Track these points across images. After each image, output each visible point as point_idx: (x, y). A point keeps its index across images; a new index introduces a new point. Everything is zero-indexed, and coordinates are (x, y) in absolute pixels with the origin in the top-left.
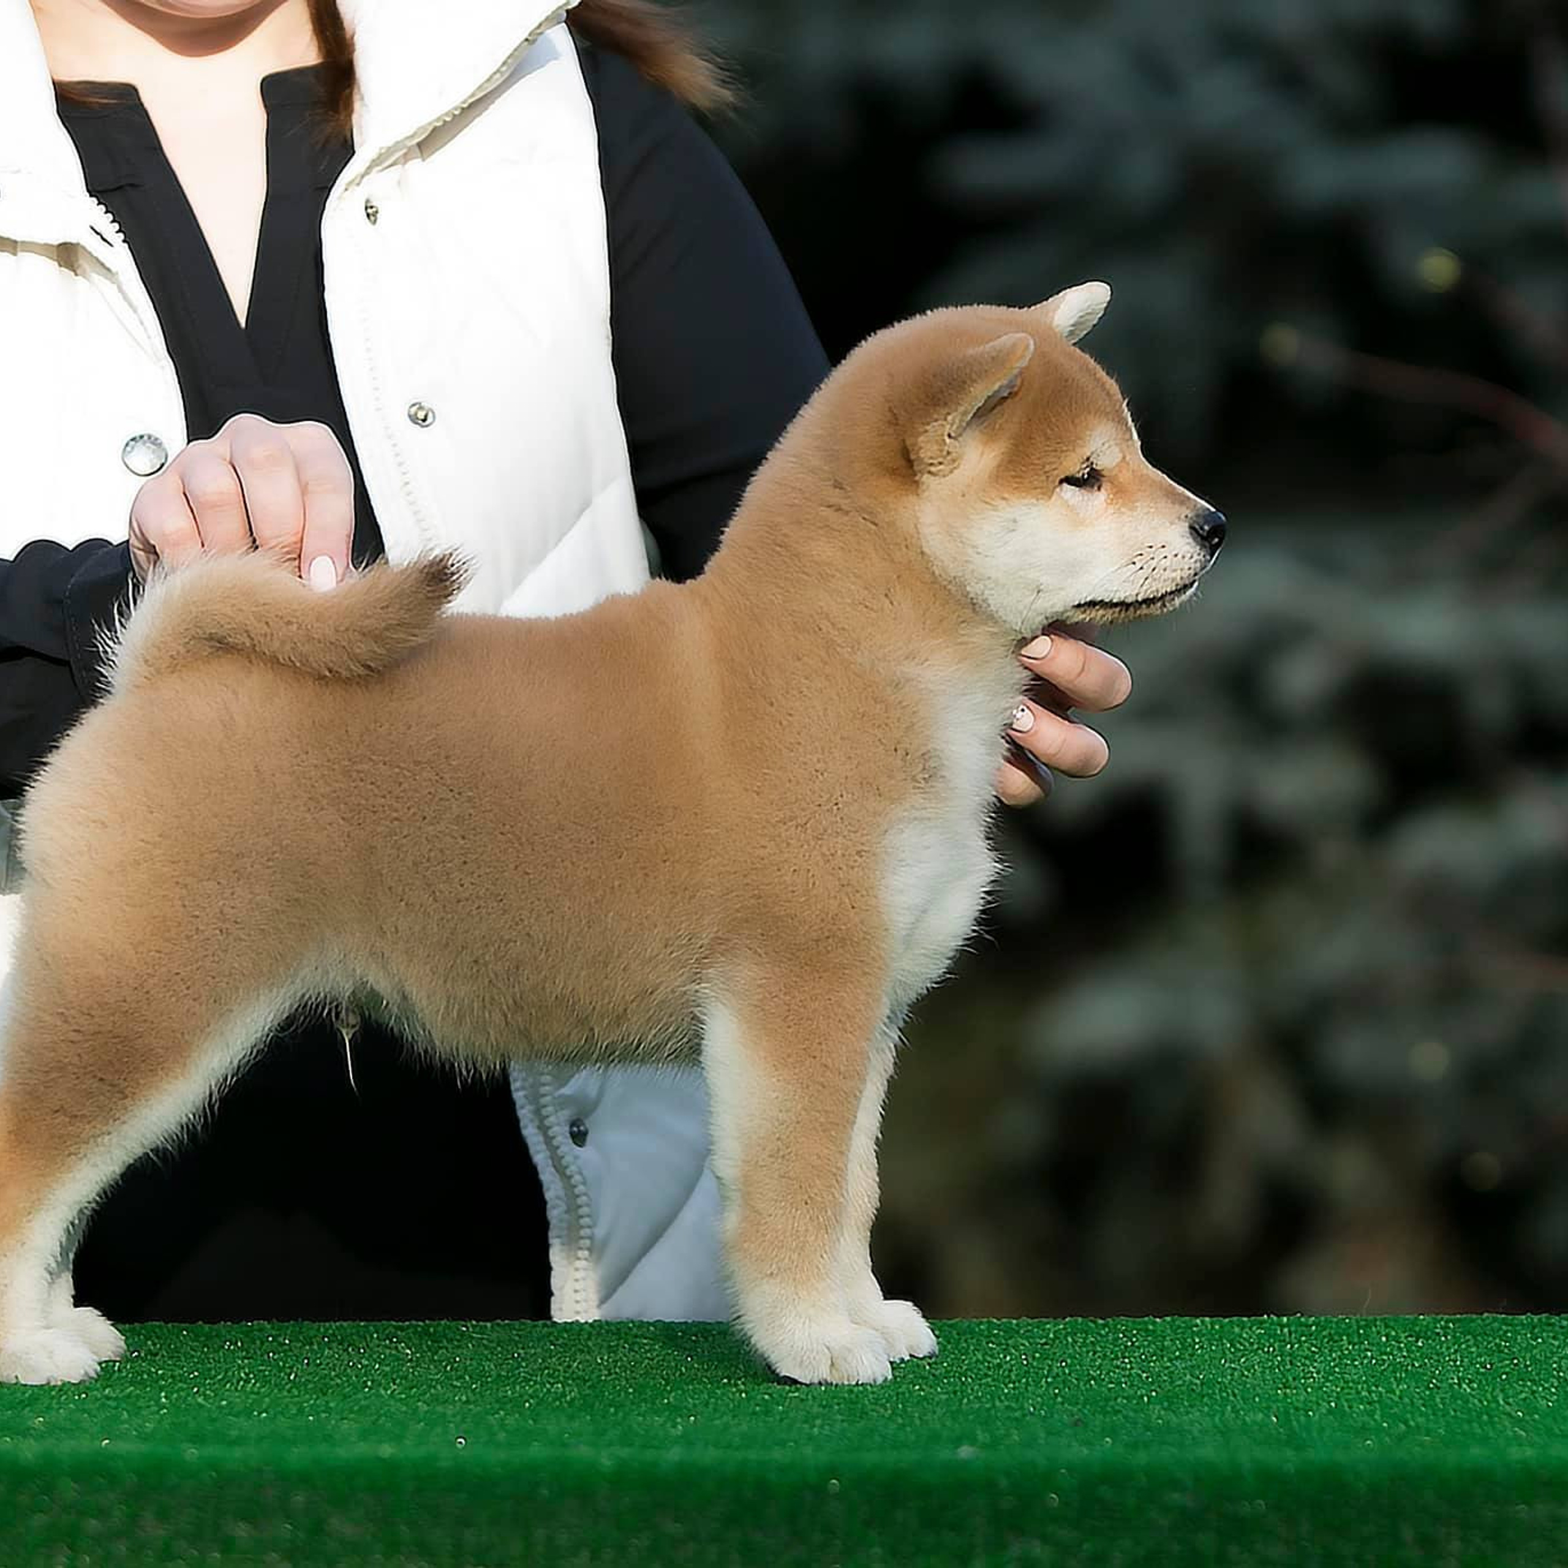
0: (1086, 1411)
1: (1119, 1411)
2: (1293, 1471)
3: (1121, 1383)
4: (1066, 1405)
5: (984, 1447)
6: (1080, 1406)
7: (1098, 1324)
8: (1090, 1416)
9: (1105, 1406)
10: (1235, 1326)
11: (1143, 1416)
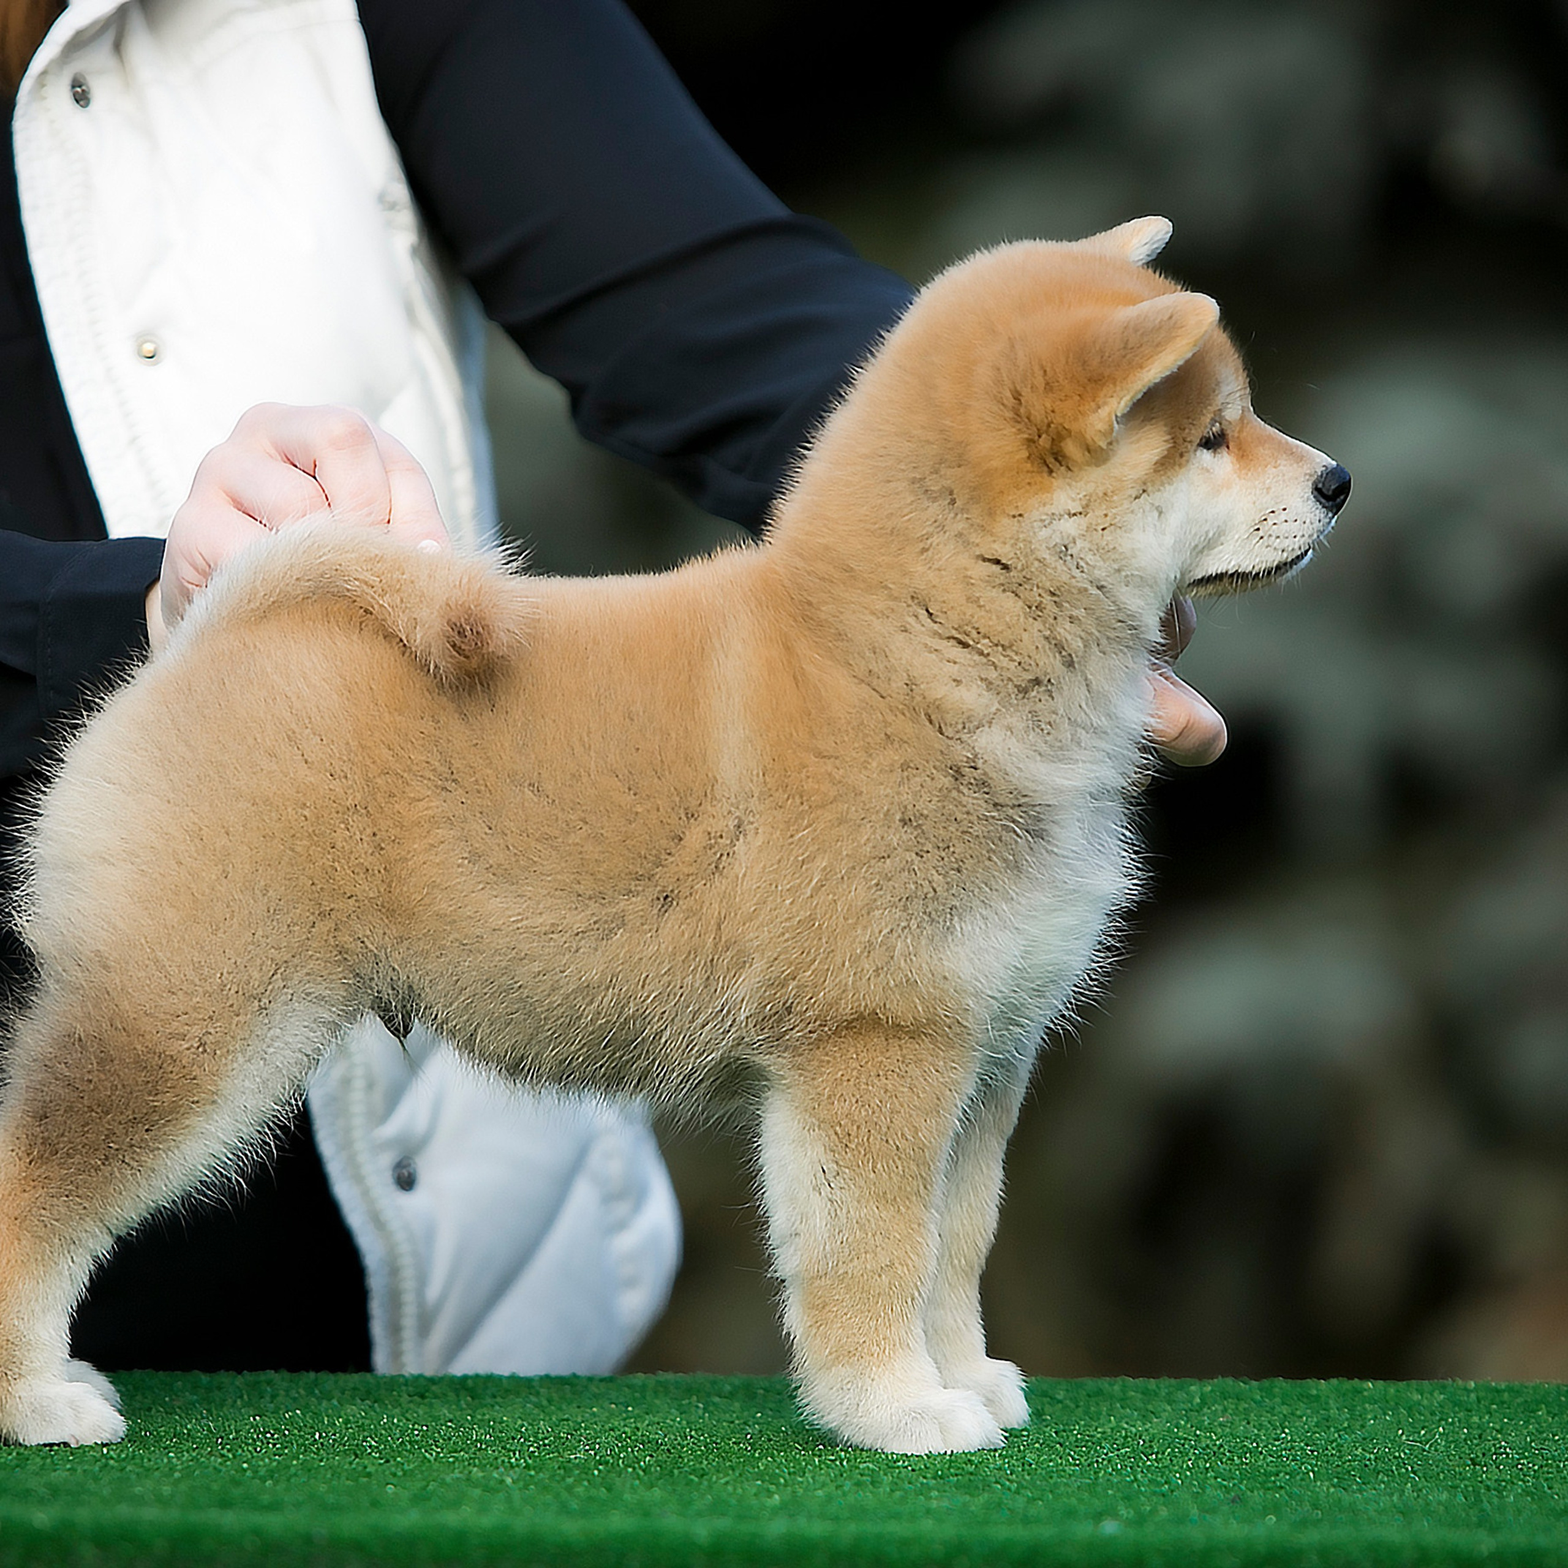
0: (1243, 1487)
1: (1281, 1487)
2: (1486, 1553)
3: (1282, 1456)
4: (1219, 1480)
5: (1128, 1523)
6: (1236, 1481)
7: (1252, 1388)
8: (1249, 1493)
9: (1265, 1482)
10: (1413, 1392)
11: (1309, 1493)
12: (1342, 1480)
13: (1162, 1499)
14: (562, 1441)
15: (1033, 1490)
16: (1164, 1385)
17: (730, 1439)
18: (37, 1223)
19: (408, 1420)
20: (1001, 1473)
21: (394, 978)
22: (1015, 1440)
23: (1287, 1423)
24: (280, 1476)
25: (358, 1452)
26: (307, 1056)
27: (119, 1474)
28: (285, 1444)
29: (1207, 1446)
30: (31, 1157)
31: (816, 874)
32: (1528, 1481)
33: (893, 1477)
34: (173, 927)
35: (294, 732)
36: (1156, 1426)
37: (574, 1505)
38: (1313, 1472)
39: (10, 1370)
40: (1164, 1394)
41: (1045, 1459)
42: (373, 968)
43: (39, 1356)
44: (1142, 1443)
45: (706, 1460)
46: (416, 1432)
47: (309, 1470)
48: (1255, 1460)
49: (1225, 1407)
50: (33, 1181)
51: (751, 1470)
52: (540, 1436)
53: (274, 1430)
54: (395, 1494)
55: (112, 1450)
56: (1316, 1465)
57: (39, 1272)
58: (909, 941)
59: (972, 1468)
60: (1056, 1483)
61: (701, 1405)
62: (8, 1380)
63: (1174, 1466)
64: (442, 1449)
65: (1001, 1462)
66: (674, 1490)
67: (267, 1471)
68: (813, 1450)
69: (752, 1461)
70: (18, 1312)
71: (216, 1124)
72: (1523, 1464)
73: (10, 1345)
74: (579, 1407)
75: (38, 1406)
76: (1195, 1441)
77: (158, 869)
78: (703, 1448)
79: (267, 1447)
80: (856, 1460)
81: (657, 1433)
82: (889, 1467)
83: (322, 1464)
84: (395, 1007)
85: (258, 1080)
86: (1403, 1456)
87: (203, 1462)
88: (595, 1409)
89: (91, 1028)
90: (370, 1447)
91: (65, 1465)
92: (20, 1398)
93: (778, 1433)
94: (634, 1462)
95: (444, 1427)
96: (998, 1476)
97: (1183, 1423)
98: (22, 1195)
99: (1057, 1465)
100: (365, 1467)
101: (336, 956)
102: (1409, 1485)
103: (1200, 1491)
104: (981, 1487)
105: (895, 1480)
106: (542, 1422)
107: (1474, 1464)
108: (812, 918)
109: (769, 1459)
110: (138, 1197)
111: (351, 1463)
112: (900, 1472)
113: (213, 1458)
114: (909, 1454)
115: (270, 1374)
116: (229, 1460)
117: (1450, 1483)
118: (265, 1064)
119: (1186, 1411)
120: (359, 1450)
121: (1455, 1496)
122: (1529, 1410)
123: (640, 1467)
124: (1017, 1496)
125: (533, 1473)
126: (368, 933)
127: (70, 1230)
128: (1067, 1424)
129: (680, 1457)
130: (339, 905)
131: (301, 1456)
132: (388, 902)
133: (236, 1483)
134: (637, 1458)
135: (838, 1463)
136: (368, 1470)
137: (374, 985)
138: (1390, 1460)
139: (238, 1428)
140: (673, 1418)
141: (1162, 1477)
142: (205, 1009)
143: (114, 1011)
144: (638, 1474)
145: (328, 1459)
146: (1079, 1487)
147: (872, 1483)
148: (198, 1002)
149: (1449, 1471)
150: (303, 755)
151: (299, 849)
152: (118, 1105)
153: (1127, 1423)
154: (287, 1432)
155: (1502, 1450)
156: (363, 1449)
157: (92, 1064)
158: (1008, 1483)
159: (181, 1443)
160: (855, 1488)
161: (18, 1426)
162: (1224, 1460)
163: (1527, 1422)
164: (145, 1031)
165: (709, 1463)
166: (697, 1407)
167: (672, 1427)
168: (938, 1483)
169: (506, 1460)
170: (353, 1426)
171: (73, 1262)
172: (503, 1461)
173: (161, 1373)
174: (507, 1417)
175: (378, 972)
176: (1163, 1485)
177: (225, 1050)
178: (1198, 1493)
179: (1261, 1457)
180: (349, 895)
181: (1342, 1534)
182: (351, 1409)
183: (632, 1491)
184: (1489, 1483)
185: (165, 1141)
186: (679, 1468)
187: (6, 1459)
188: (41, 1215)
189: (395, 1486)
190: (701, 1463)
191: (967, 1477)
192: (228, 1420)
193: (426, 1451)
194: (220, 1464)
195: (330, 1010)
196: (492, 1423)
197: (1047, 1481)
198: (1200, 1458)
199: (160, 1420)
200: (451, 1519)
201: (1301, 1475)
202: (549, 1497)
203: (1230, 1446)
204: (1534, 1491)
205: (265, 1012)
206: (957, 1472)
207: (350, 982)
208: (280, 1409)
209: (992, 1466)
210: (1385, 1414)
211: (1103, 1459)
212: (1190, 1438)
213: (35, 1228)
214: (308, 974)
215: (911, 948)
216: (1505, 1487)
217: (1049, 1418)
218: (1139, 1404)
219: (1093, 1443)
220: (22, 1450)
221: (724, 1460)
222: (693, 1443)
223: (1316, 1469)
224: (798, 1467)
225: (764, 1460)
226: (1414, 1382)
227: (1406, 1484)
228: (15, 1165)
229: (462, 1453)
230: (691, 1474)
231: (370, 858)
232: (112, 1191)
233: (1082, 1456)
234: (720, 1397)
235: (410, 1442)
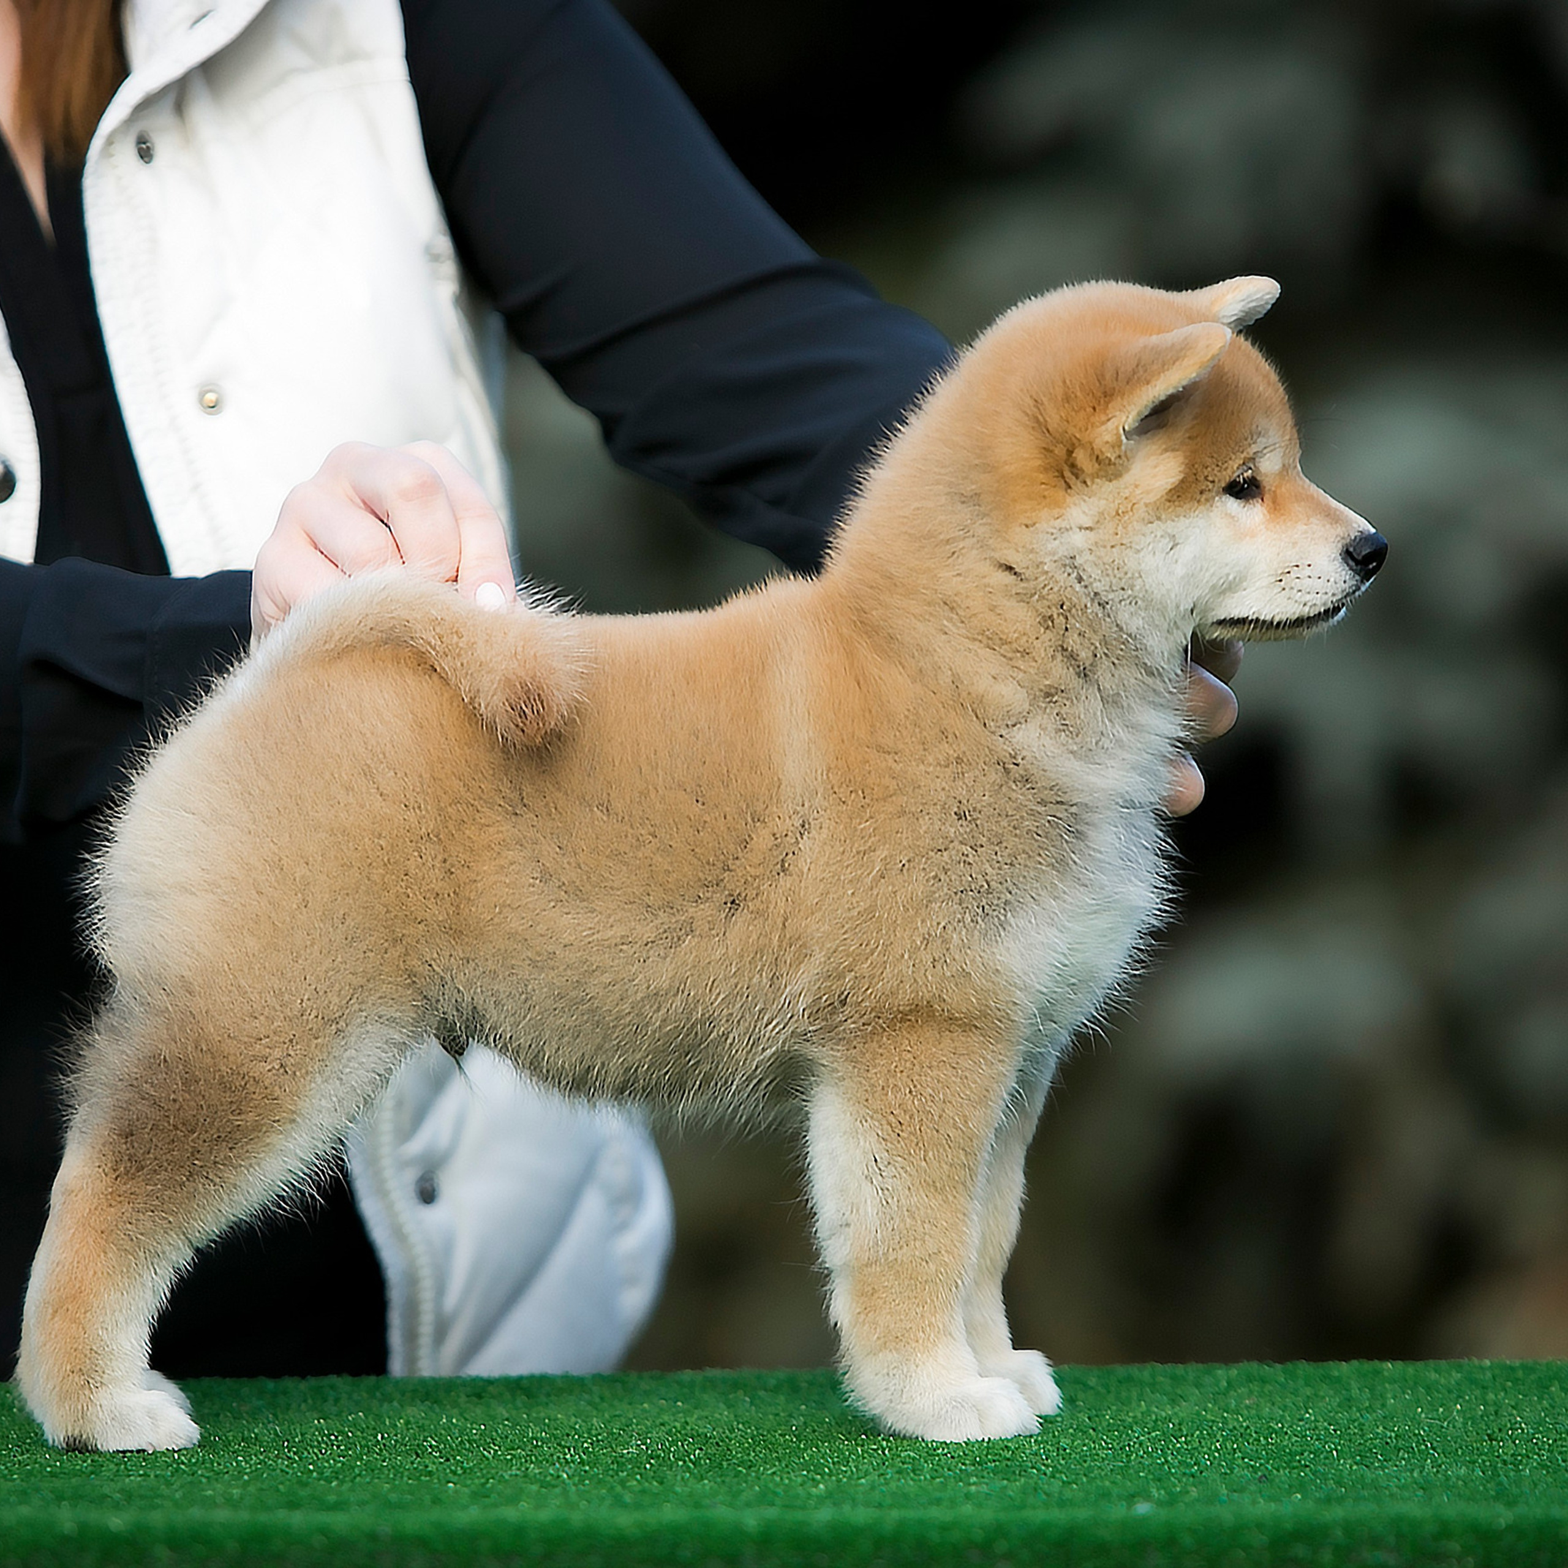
0: (1269, 1467)
1: (1306, 1466)
2: (1504, 1526)
3: (1306, 1436)
4: (1246, 1460)
5: (1160, 1503)
6: (1262, 1461)
7: (1276, 1372)
8: (1275, 1472)
9: (1290, 1461)
10: (1430, 1371)
11: (1333, 1471)
12: (1364, 1457)
13: (1191, 1479)
14: (615, 1436)
15: (1068, 1474)
16: (1191, 1370)
17: (776, 1431)
18: (123, 1236)
19: (466, 1419)
20: (1038, 1458)
21: (459, 1000)
22: (1050, 1426)
23: (1311, 1404)
24: (345, 1477)
25: (419, 1452)
26: (379, 1075)
27: (189, 1479)
28: (349, 1446)
29: (1235, 1428)
30: (117, 1174)
31: (876, 864)
32: (1543, 1455)
33: (932, 1464)
34: (254, 955)
35: (369, 767)
36: (1184, 1410)
37: (628, 1498)
38: (1337, 1451)
39: (93, 1378)
40: (1191, 1378)
41: (1078, 1444)
42: (439, 989)
43: (120, 1365)
44: (1171, 1426)
45: (754, 1451)
46: (474, 1431)
47: (373, 1471)
48: (1281, 1441)
49: (1250, 1390)
50: (120, 1196)
51: (797, 1461)
52: (594, 1432)
53: (338, 1432)
54: (456, 1492)
55: (183, 1455)
56: (1339, 1444)
57: (124, 1284)
58: (963, 933)
59: (1009, 1455)
60: (1090, 1466)
61: (747, 1399)
62: (90, 1388)
63: (1203, 1447)
64: (500, 1447)
65: (1037, 1447)
66: (723, 1482)
67: (332, 1472)
68: (855, 1440)
69: (797, 1452)
70: (104, 1322)
71: (294, 1142)
72: (1538, 1439)
73: (94, 1354)
74: (630, 1404)
75: (117, 1414)
76: (1222, 1423)
77: (239, 899)
78: (750, 1440)
79: (332, 1449)
80: (897, 1449)
81: (705, 1427)
82: (930, 1455)
83: (385, 1464)
84: (460, 1027)
85: (334, 1099)
86: (1422, 1433)
87: (271, 1465)
88: (646, 1405)
89: (176, 1050)
90: (431, 1446)
91: (138, 1471)
92: (101, 1406)
93: (822, 1424)
94: (684, 1456)
95: (501, 1426)
96: (1034, 1461)
97: (1210, 1405)
98: (108, 1209)
99: (1090, 1449)
100: (427, 1467)
101: (406, 979)
102: (1429, 1461)
103: (1228, 1471)
104: (1017, 1472)
105: (935, 1467)
106: (595, 1419)
107: (1491, 1440)
108: (871, 910)
109: (814, 1449)
110: (220, 1211)
111: (412, 1463)
112: (940, 1460)
113: (280, 1461)
114: (948, 1442)
115: (333, 1379)
116: (296, 1462)
117: (1468, 1458)
118: (341, 1084)
119: (1213, 1394)
120: (420, 1449)
121: (1473, 1471)
122: (1543, 1387)
123: (691, 1460)
124: (1052, 1480)
125: (587, 1468)
126: (435, 955)
127: (155, 1244)
128: (1100, 1410)
129: (728, 1449)
130: (410, 930)
131: (365, 1457)
132: (456, 924)
133: (303, 1484)
134: (686, 1451)
135: (880, 1452)
136: (430, 1469)
137: (440, 1007)
138: (1410, 1437)
139: (303, 1431)
140: (720, 1411)
141: (1191, 1458)
142: (286, 1033)
143: (199, 1034)
144: (689, 1467)
145: (390, 1459)
146: (1112, 1470)
147: (913, 1471)
148: (280, 1027)
149: (1467, 1447)
150: (378, 789)
151: (375, 877)
152: (203, 1124)
153: (1157, 1407)
154: (350, 1434)
155: (1518, 1426)
156: (424, 1449)
157: (177, 1084)
158: (1043, 1468)
159: (249, 1447)
160: (897, 1476)
161: (98, 1432)
162: (1251, 1441)
163: (1540, 1399)
164: (229, 1054)
165: (756, 1455)
166: (745, 1401)
167: (719, 1420)
168: (976, 1469)
169: (562, 1456)
170: (414, 1426)
171: (156, 1273)
172: (559, 1458)
173: (228, 1379)
174: (561, 1414)
175: (443, 994)
176: (1193, 1467)
177: (303, 1071)
178: (1226, 1474)
179: (1287, 1437)
180: (419, 920)
181: (1366, 1510)
182: (410, 1411)
183: (683, 1483)
184: (1505, 1458)
185: (248, 1158)
186: (728, 1460)
187: (82, 1466)
188: (127, 1229)
189: (455, 1484)
190: (749, 1454)
191: (1005, 1462)
192: (293, 1424)
193: (484, 1449)
194: (287, 1466)
195: (401, 1032)
196: (547, 1421)
197: (1081, 1465)
198: (1227, 1440)
199: (228, 1425)
200: (511, 1514)
201: (1325, 1453)
202: (604, 1491)
203: (1256, 1427)
204: (1549, 1464)
205: (342, 1034)
206: (995, 1458)
207: (419, 1004)
208: (342, 1411)
209: (1028, 1452)
210: (1404, 1393)
211: (1135, 1443)
212: (1218, 1420)
213: (121, 1242)
214: (380, 998)
215: (965, 941)
216: (1521, 1461)
217: (1082, 1404)
218: (1168, 1389)
219: (1125, 1428)
220: (96, 1458)
221: (771, 1451)
222: (742, 1436)
223: (1339, 1448)
224: (841, 1457)
225: (809, 1451)
226: (1431, 1361)
227: (1426, 1460)
228: (102, 1181)
229: (519, 1451)
230: (739, 1466)
231: (440, 884)
232: (196, 1207)
233: (1114, 1440)
234: (766, 1390)
235: (469, 1441)
